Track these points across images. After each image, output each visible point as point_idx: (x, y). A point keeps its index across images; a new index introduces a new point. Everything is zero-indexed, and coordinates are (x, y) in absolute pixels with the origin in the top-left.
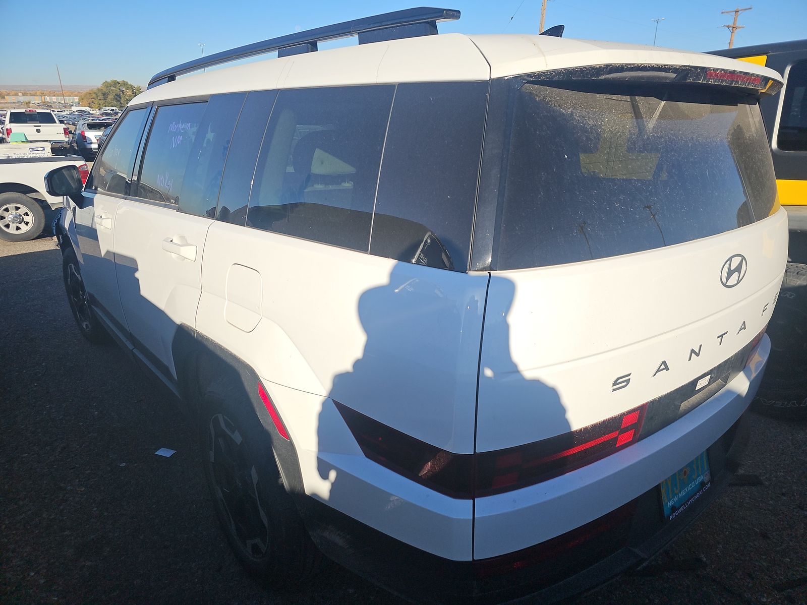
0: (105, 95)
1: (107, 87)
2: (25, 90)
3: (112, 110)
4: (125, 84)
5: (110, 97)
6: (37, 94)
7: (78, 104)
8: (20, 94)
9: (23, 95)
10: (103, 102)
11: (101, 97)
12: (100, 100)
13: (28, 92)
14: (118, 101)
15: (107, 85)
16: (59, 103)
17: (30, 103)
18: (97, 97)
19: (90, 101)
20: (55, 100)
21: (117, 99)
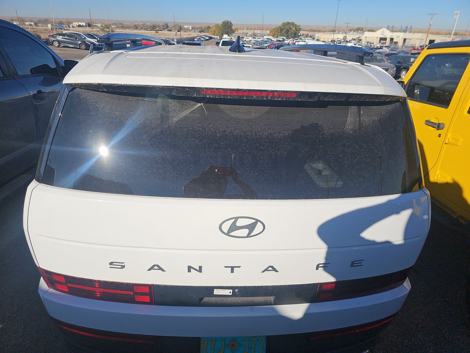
0: (282, 30)
1: (284, 25)
2: (248, 27)
3: (283, 39)
4: (293, 24)
5: (284, 31)
6: (253, 29)
7: (268, 35)
8: (245, 29)
9: (246, 29)
10: (279, 34)
11: (279, 31)
12: (279, 32)
13: (249, 28)
14: (287, 33)
15: (284, 24)
16: (260, 34)
17: (247, 33)
18: (278, 31)
19: (274, 33)
20: (259, 32)
21: (287, 32)
